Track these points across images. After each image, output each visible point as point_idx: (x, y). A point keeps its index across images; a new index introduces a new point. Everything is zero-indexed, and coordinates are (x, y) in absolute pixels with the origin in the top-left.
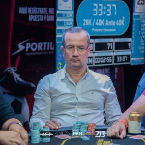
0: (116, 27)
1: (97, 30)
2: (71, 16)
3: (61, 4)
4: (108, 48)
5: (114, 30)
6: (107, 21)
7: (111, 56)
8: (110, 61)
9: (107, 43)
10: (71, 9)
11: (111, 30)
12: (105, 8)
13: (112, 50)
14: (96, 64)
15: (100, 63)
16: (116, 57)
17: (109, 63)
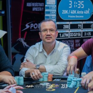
0: (84, 14)
1: (71, 17)
2: (55, 8)
3: (48, 1)
4: (79, 27)
5: (83, 17)
6: (78, 11)
7: (81, 32)
8: (79, 35)
9: (78, 24)
10: (55, 4)
11: (81, 17)
12: (77, 3)
13: (81, 28)
14: (70, 37)
15: (73, 36)
16: (84, 33)
17: (79, 36)
